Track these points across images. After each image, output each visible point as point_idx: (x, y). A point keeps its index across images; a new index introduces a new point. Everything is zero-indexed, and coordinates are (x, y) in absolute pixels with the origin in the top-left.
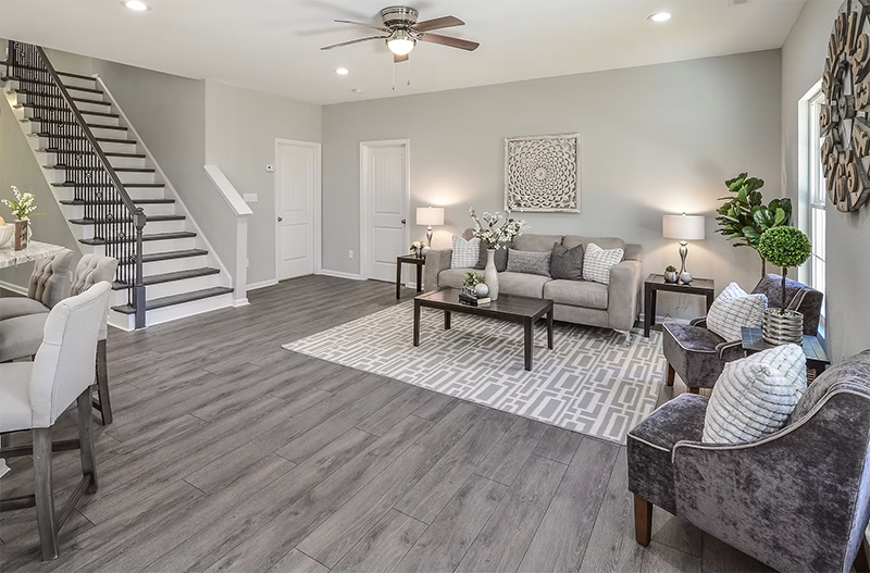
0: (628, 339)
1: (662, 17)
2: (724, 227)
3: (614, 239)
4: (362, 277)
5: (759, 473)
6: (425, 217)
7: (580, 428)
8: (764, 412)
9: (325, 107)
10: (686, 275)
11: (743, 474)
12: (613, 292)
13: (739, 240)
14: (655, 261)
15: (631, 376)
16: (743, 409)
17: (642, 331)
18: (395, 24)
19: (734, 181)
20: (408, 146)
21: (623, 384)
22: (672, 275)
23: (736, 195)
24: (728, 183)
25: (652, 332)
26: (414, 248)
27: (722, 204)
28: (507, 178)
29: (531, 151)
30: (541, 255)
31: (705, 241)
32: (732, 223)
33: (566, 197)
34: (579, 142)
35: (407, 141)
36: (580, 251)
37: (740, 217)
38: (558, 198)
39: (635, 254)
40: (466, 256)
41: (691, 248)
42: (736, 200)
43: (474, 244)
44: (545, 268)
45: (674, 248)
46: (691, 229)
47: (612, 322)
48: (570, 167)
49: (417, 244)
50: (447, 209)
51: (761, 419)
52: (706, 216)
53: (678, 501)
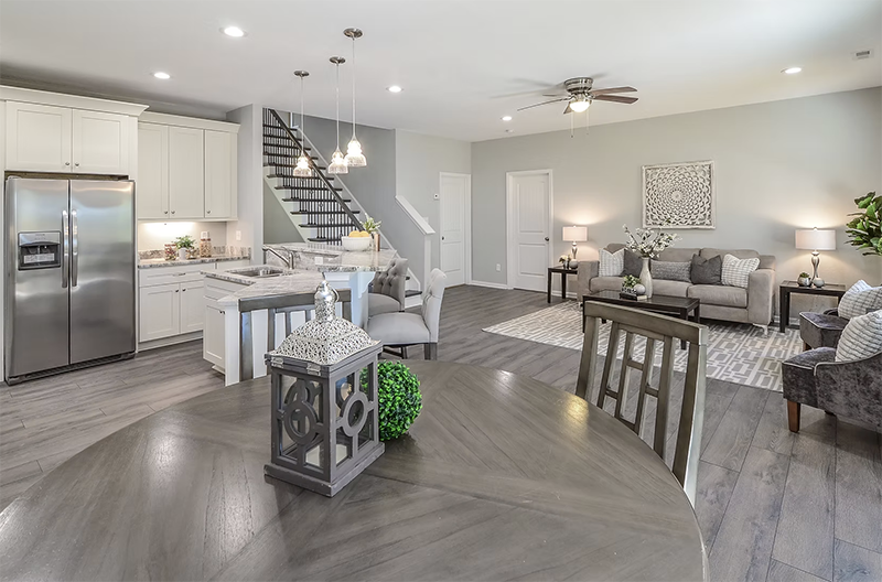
0: (766, 332)
1: (794, 70)
2: (854, 239)
3: (749, 251)
4: (510, 286)
5: (872, 374)
6: (570, 234)
7: (736, 381)
8: (875, 341)
9: (474, 144)
10: (818, 280)
11: (862, 376)
12: (752, 294)
13: (868, 250)
14: (788, 269)
15: (773, 355)
16: (861, 340)
17: (778, 329)
18: (576, 89)
19: (863, 199)
20: (551, 175)
21: (765, 361)
22: (806, 281)
23: (865, 211)
24: (857, 201)
25: (787, 330)
26: (562, 260)
27: (852, 219)
28: (645, 200)
29: (668, 176)
30: (681, 266)
31: (836, 251)
32: (861, 235)
33: (701, 216)
34: (713, 168)
35: (550, 171)
36: (717, 261)
37: (869, 230)
38: (694, 217)
39: (769, 263)
40: (612, 266)
41: (823, 258)
42: (866, 215)
43: (618, 256)
44: (686, 275)
45: (807, 259)
46: (824, 241)
47: (752, 318)
48: (705, 190)
49: (565, 257)
50: (590, 228)
51: (874, 345)
52: (837, 230)
53: (819, 398)
